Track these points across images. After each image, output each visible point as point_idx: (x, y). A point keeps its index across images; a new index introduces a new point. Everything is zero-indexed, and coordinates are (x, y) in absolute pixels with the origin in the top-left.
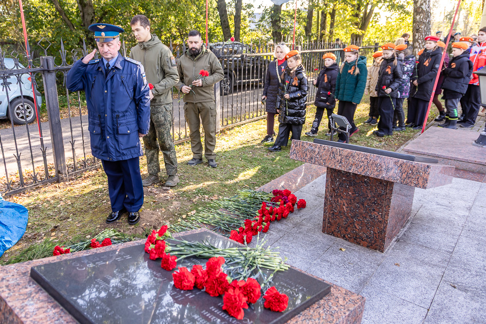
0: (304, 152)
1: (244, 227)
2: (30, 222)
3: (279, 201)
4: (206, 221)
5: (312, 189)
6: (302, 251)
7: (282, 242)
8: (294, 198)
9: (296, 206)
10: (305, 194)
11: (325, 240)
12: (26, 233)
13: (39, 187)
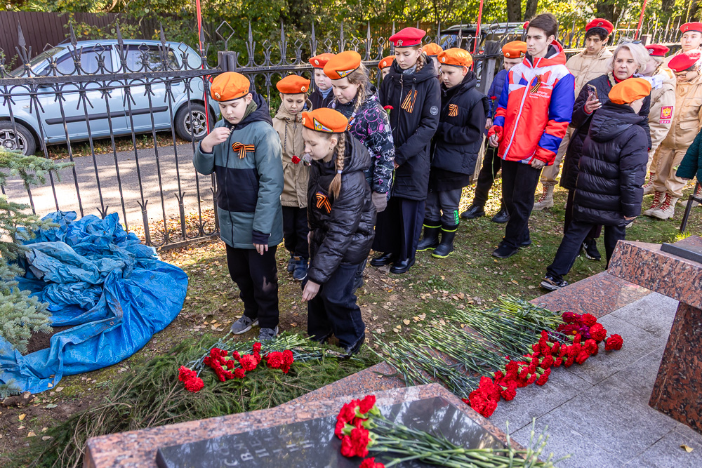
0: (639, 267)
1: (505, 372)
2: (189, 296)
3: (572, 334)
4: (440, 345)
5: (636, 313)
6: (606, 436)
7: (569, 410)
8: (601, 333)
9: (602, 345)
10: (621, 321)
11: (652, 422)
12: (182, 312)
13: (205, 242)
